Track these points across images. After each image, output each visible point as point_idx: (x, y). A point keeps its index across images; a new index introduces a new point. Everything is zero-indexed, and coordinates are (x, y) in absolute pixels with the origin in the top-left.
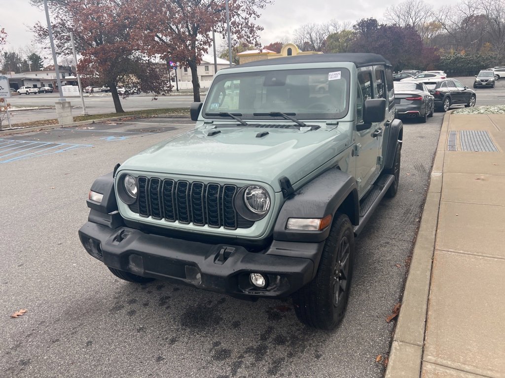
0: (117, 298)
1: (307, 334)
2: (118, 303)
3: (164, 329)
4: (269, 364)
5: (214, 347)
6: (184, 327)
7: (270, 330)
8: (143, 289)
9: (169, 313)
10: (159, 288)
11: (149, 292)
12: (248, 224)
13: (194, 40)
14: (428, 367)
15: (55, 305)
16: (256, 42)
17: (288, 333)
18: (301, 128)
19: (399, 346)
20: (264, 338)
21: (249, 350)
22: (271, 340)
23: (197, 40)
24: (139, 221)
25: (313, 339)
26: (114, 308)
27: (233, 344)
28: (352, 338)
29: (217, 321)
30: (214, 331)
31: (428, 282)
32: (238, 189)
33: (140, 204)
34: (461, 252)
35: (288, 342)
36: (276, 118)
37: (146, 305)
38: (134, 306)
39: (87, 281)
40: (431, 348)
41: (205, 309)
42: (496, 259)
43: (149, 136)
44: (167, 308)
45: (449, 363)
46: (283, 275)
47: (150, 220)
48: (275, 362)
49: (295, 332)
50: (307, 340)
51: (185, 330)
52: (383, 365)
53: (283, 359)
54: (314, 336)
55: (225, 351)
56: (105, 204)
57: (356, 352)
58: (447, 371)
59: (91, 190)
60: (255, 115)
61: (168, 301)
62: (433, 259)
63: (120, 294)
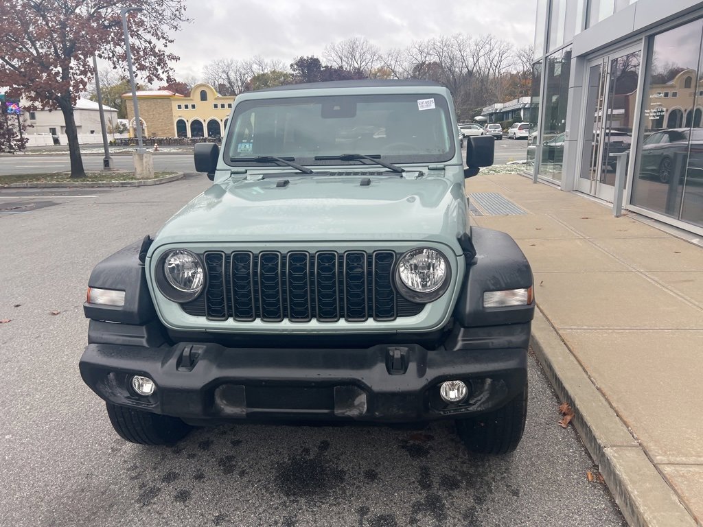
0: (136, 478)
1: (478, 465)
2: (144, 485)
3: (261, 510)
4: (459, 520)
5: (362, 516)
6: (292, 498)
7: (425, 473)
8: (178, 452)
9: (249, 481)
10: (205, 445)
11: (192, 456)
12: (416, 308)
13: (66, 69)
14: (668, 470)
15: (16, 515)
16: (168, 77)
17: (454, 471)
18: (404, 174)
19: (615, 451)
20: (425, 485)
21: (417, 508)
22: (436, 486)
23: (72, 68)
24: (206, 328)
25: (491, 471)
26: (142, 496)
27: (387, 505)
28: (538, 457)
29: (339, 476)
30: (344, 492)
31: (580, 368)
32: (398, 256)
33: (208, 299)
34: (585, 327)
35: (462, 483)
36: (351, 162)
37: (200, 477)
38: (180, 485)
39: (55, 461)
40: (652, 447)
41: (304, 463)
42: (627, 331)
43: (12, 216)
44: (242, 473)
45: (684, 459)
46: (494, 375)
47: (230, 324)
48: (465, 517)
49: (461, 467)
50: (486, 475)
51: (297, 501)
52: (601, 483)
53: (473, 508)
54: (490, 466)
55: (381, 518)
56: (135, 307)
57: (557, 476)
58: (690, 469)
59: (90, 287)
60: (318, 159)
61: (234, 463)
62: (563, 341)
63: (138, 470)
